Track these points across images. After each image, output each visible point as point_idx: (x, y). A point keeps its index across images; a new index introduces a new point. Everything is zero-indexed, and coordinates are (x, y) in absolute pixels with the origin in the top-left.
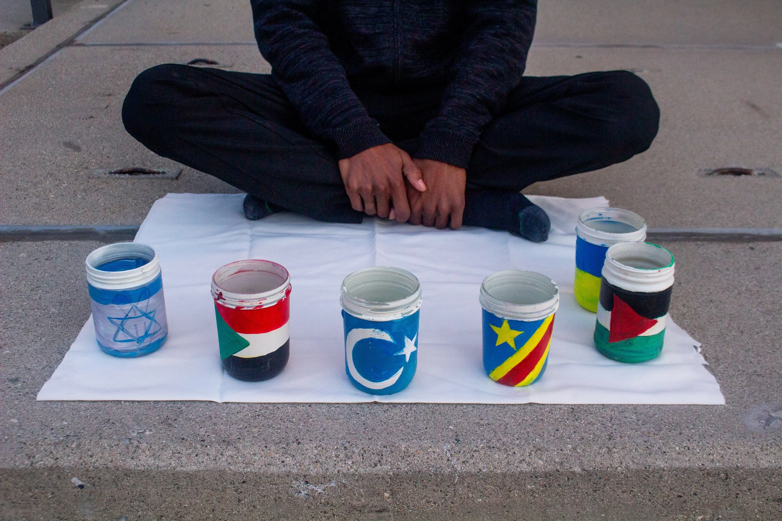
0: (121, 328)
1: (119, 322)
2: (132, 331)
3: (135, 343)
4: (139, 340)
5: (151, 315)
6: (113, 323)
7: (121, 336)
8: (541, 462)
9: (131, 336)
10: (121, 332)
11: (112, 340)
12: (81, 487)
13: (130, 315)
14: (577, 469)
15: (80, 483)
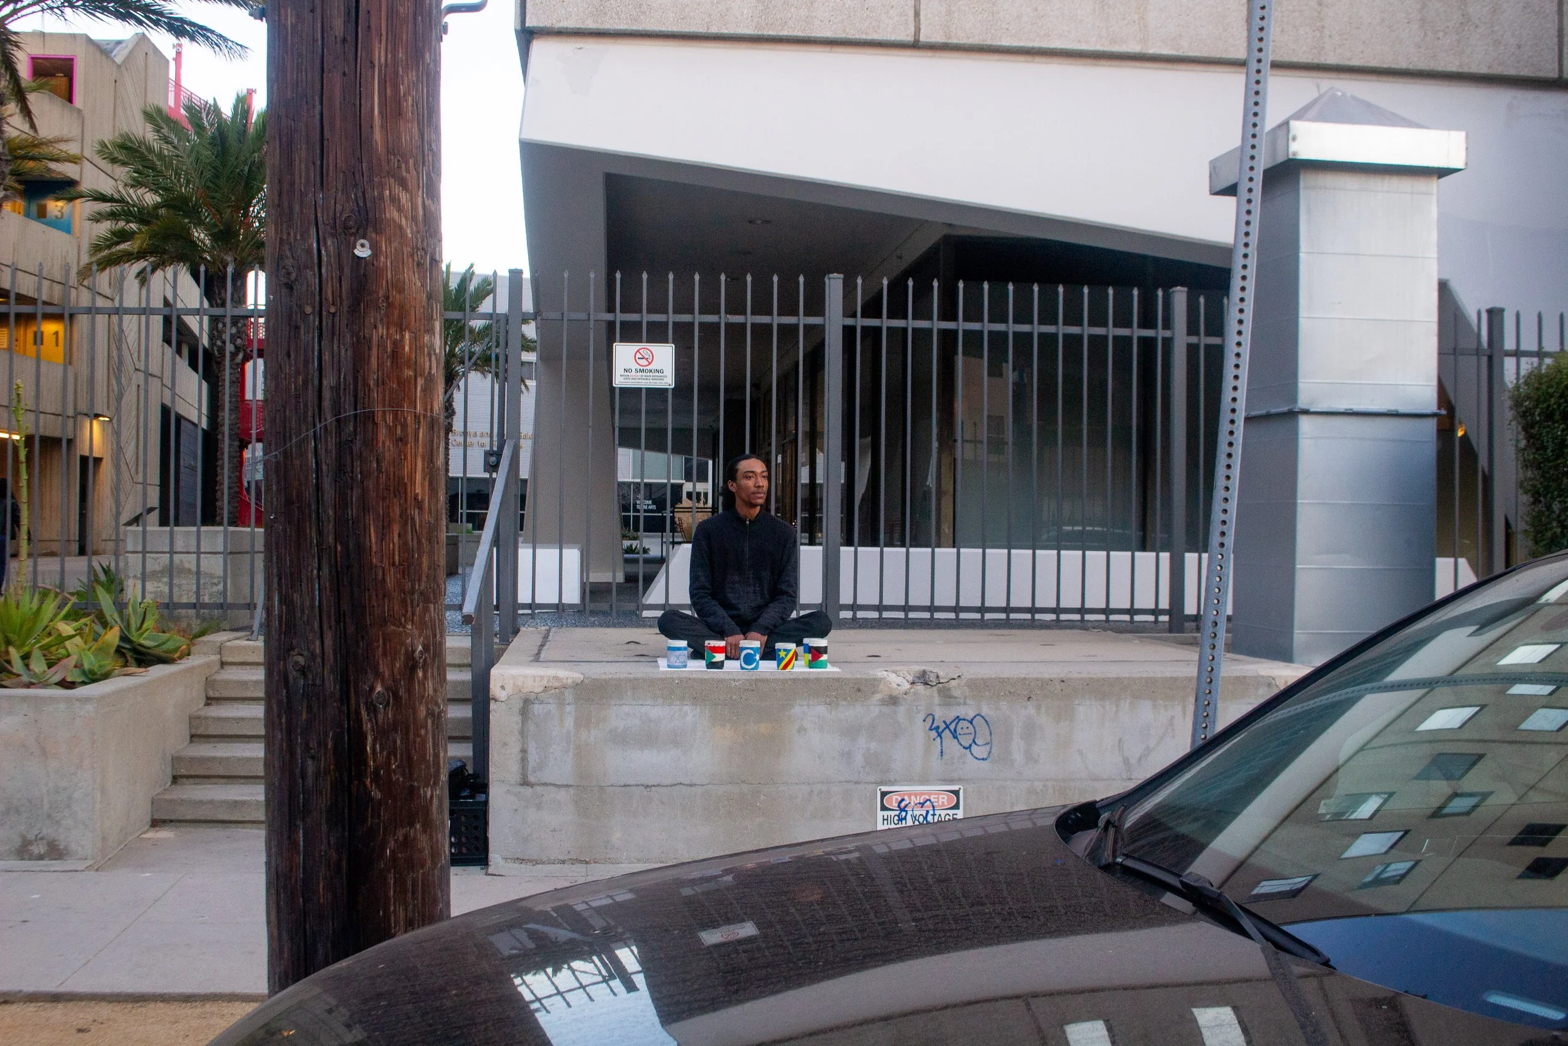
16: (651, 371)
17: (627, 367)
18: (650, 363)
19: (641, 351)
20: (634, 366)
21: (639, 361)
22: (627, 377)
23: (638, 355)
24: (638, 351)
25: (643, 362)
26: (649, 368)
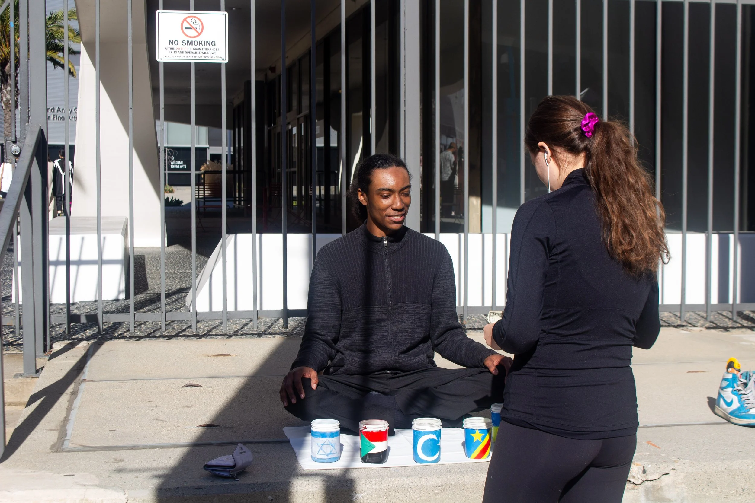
0: (321, 448)
1: (321, 446)
2: (325, 451)
3: (326, 456)
4: (327, 455)
5: (333, 445)
6: (318, 446)
7: (321, 452)
8: (439, 481)
9: (325, 452)
10: (321, 450)
11: (317, 453)
12: (272, 500)
13: (325, 443)
14: (453, 483)
15: (272, 498)
16: (200, 43)
17: (173, 39)
18: (199, 34)
19: (188, 20)
20: (181, 38)
21: (186, 31)
22: (172, 51)
23: (186, 25)
24: (185, 20)
25: (192, 33)
26: (198, 39)
